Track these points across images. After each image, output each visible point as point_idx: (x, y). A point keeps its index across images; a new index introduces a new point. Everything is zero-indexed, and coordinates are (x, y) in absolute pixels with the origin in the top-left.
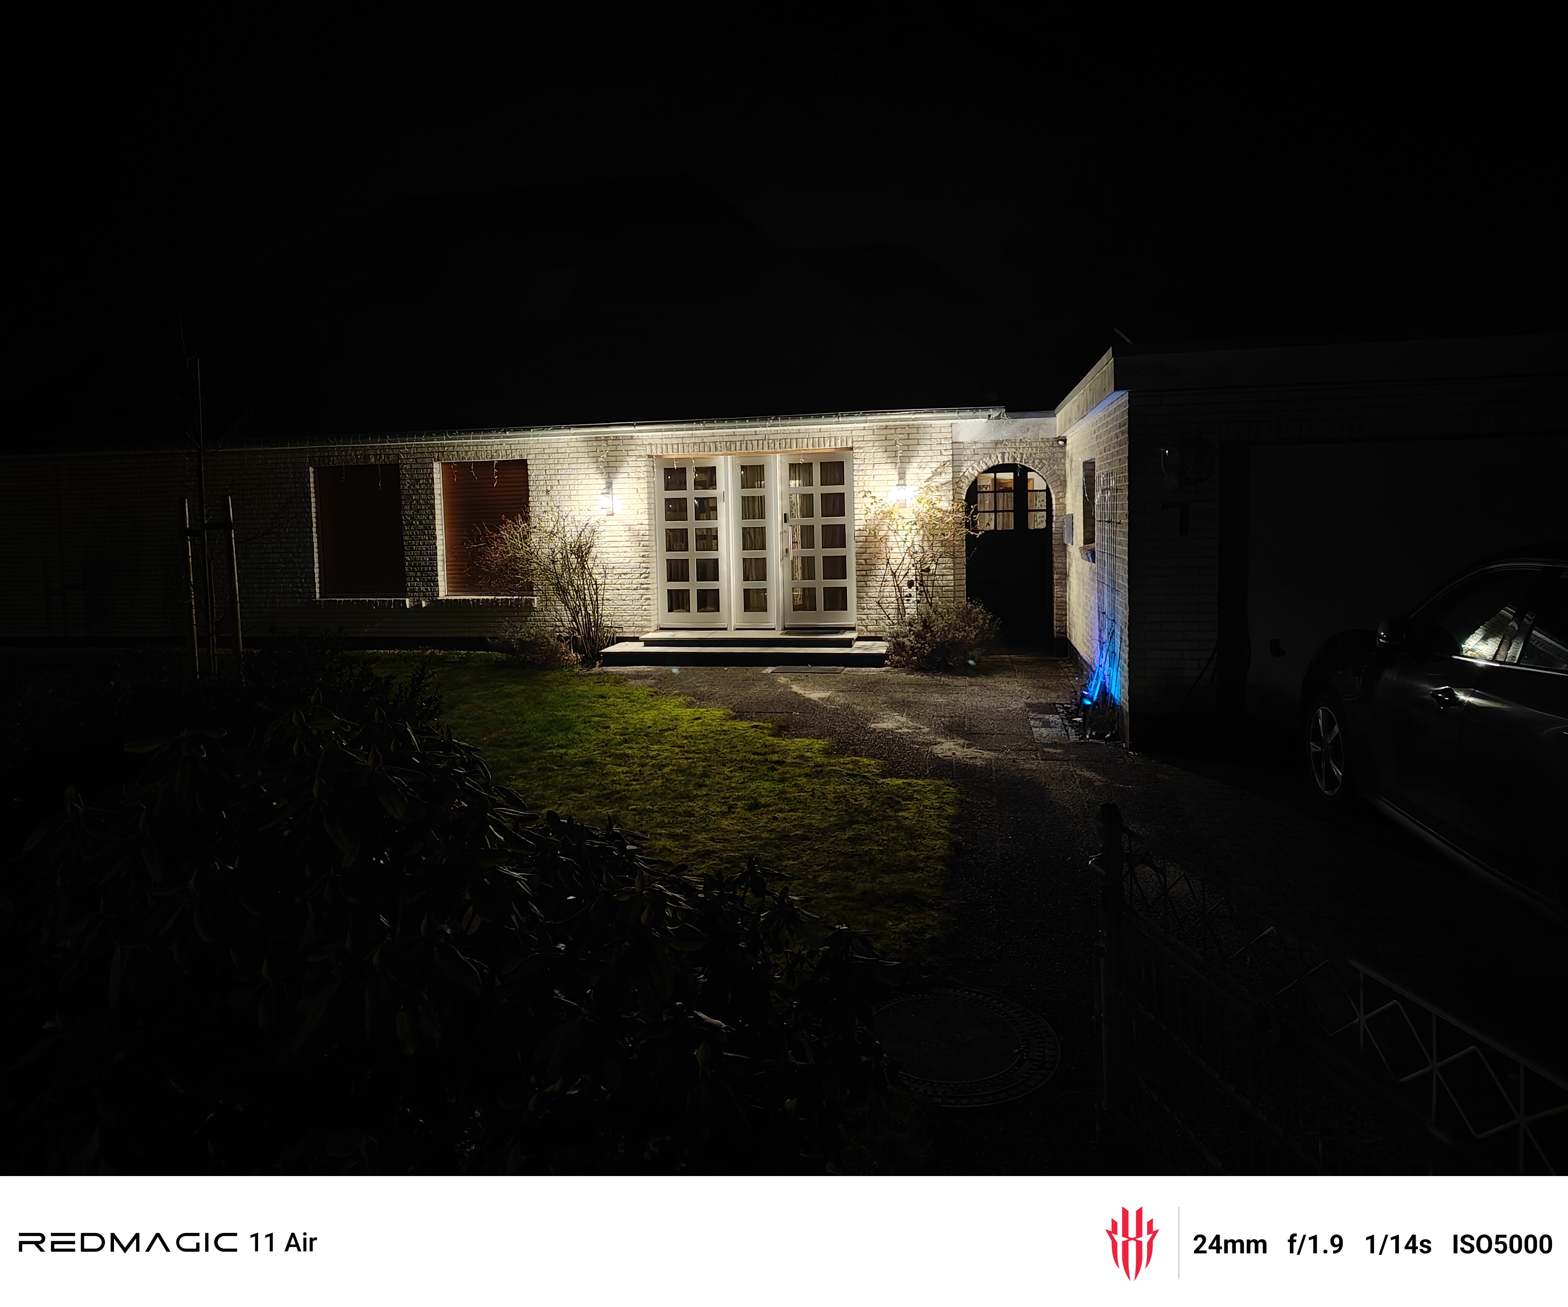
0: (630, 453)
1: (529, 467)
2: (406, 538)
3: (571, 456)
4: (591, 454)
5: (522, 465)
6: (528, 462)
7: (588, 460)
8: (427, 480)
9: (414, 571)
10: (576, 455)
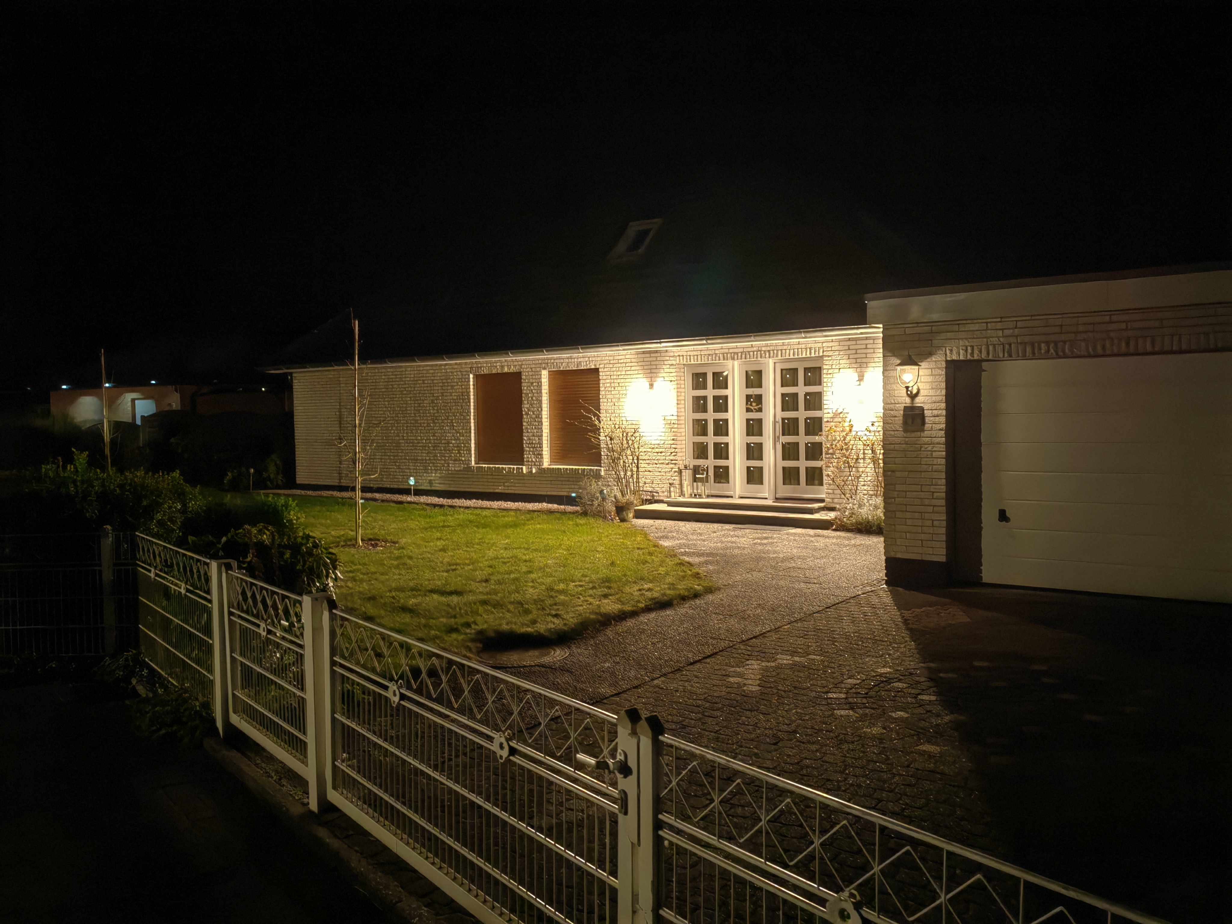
0: (666, 363)
1: (601, 374)
2: (524, 424)
3: (627, 365)
4: (640, 364)
5: (596, 371)
6: (600, 370)
7: (638, 368)
8: (538, 383)
9: (528, 447)
10: (630, 364)
